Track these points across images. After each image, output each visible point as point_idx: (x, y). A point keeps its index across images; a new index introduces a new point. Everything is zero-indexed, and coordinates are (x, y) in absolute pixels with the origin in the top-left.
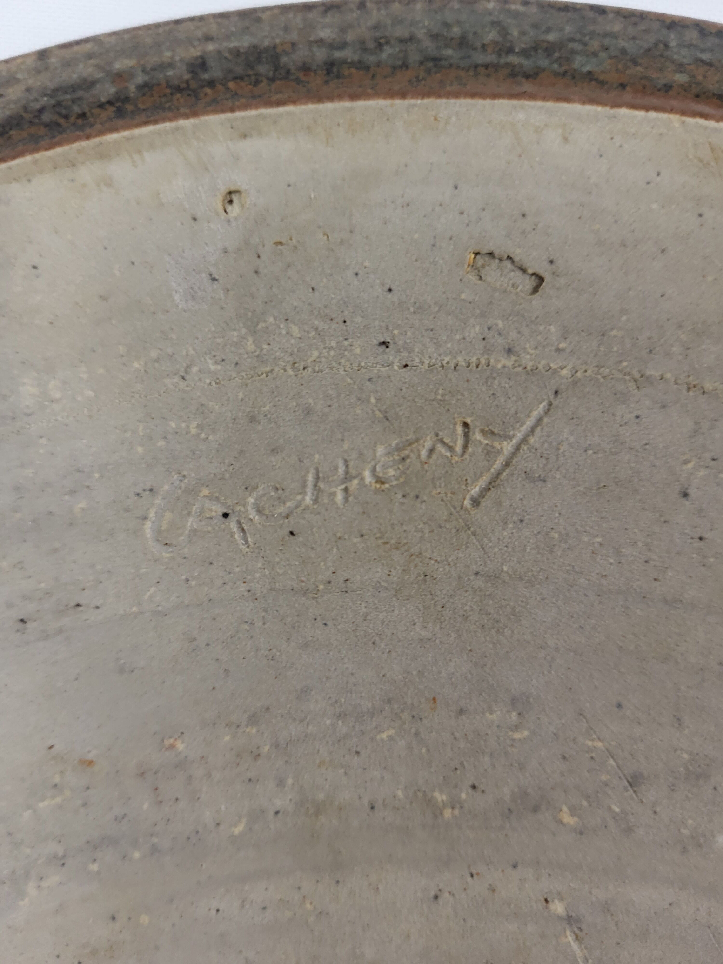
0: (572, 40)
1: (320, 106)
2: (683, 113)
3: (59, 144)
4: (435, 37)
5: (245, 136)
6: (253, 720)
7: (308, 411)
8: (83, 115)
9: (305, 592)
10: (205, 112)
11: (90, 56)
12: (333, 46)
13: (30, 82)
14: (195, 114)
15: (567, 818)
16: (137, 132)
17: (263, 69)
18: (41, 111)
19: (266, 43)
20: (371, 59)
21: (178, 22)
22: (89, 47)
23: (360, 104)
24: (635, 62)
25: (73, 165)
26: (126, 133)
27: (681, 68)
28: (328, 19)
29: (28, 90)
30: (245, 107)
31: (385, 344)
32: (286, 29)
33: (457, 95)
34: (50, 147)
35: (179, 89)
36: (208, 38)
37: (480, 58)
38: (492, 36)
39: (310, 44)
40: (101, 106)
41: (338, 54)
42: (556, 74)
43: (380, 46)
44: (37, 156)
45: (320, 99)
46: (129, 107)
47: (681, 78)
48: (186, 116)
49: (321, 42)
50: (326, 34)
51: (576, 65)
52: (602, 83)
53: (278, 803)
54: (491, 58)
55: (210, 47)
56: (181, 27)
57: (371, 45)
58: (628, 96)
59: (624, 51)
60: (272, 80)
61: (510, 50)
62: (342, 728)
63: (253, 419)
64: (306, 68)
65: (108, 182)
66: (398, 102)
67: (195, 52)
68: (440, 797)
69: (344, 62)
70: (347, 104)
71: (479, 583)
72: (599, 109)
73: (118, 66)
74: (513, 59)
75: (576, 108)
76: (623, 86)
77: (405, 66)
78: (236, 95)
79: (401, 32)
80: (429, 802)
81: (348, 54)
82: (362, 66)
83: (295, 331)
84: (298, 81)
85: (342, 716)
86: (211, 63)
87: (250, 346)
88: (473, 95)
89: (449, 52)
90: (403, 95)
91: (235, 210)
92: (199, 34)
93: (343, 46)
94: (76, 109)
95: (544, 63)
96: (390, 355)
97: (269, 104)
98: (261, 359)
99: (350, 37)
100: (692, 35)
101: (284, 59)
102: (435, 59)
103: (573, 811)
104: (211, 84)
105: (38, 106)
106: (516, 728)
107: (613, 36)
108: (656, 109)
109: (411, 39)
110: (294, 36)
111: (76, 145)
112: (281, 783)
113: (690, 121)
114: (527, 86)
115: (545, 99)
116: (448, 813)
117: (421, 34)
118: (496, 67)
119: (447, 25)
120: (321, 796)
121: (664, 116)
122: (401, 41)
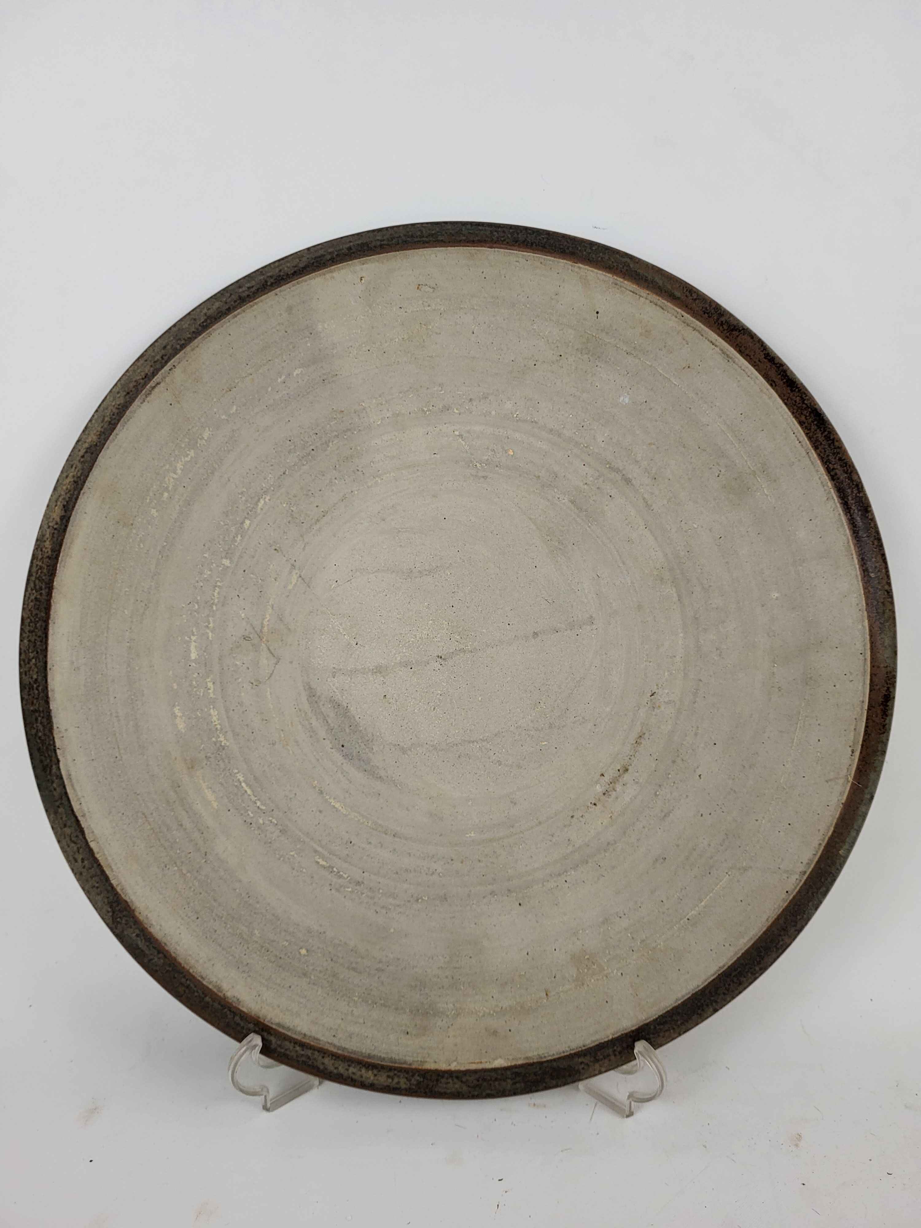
0: (438, 232)
1: (380, 256)
2: (463, 246)
3: (321, 270)
4: (405, 235)
5: (363, 264)
6: (380, 396)
7: (385, 325)
8: (324, 263)
9: (389, 365)
10: (353, 259)
11: (321, 249)
12: (381, 241)
13: (308, 256)
14: (351, 260)
15: (455, 410)
16: (338, 265)
17: (365, 248)
18: (313, 263)
19: (365, 241)
20: (390, 243)
21: (342, 238)
22: (320, 246)
23: (389, 254)
24: (453, 236)
25: (325, 275)
26: (336, 266)
27: (464, 235)
28: (379, 234)
29: (308, 258)
30: (362, 258)
31: (401, 308)
32: (369, 237)
33: (410, 249)
34: (318, 271)
35: (346, 255)
36: (350, 242)
37: (416, 240)
38: (419, 233)
39: (376, 240)
40: (328, 261)
41: (382, 243)
42: (434, 241)
43: (392, 240)
44: (316, 273)
45: (379, 254)
46: (335, 260)
47: (464, 238)
48: (349, 261)
49: (378, 240)
50: (379, 238)
51: (439, 239)
52: (445, 242)
53: (388, 415)
54: (419, 239)
55: (351, 244)
56: (343, 239)
57: (390, 239)
58: (451, 244)
59: (451, 233)
60: (368, 251)
61: (423, 237)
62: (401, 395)
63: (373, 328)
64: (375, 247)
65: (333, 278)
66: (397, 253)
67: (348, 245)
68: (426, 409)
69: (384, 244)
70: (386, 254)
71: (428, 358)
72: (443, 248)
73: (329, 251)
74: (424, 239)
75: (438, 248)
76: (449, 242)
77: (398, 244)
78: (360, 255)
79: (397, 235)
80: (423, 410)
81: (385, 242)
82: (388, 245)
83: (380, 307)
84: (374, 250)
85: (400, 392)
86: (353, 248)
87: (370, 311)
88: (414, 249)
89: (408, 239)
90: (398, 251)
91: (363, 281)
92: (348, 241)
93: (384, 240)
94: (322, 262)
95: (431, 239)
96: (402, 310)
97: (368, 256)
98: (373, 314)
99: (385, 238)
100: (469, 226)
101: (370, 245)
102: (405, 241)
103: (457, 409)
104: (354, 253)
105: (312, 262)
106: (441, 391)
107: (448, 229)
108: (457, 246)
109: (400, 237)
110: (371, 239)
111: (325, 270)
112: (388, 410)
113: (464, 248)
114: (427, 245)
115: (431, 248)
116: (427, 413)
117: (402, 235)
118: (420, 241)
119: (408, 232)
120: (398, 412)
121: (458, 248)
122: (397, 237)
